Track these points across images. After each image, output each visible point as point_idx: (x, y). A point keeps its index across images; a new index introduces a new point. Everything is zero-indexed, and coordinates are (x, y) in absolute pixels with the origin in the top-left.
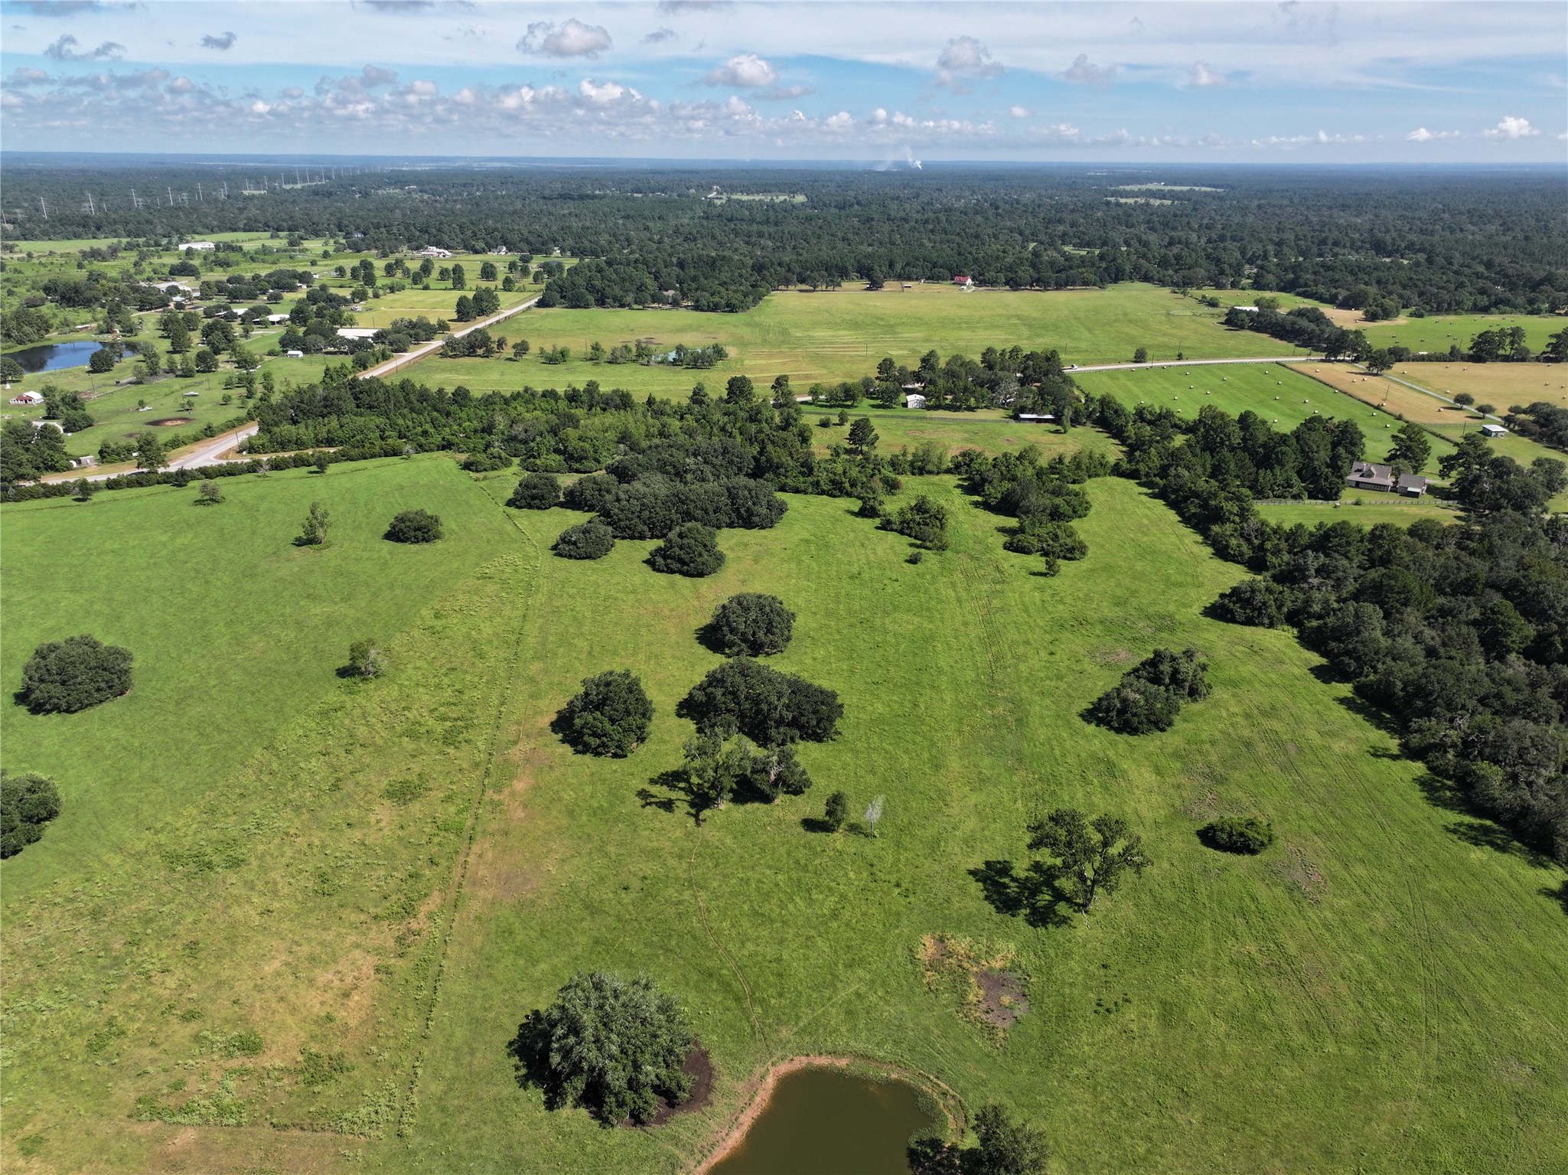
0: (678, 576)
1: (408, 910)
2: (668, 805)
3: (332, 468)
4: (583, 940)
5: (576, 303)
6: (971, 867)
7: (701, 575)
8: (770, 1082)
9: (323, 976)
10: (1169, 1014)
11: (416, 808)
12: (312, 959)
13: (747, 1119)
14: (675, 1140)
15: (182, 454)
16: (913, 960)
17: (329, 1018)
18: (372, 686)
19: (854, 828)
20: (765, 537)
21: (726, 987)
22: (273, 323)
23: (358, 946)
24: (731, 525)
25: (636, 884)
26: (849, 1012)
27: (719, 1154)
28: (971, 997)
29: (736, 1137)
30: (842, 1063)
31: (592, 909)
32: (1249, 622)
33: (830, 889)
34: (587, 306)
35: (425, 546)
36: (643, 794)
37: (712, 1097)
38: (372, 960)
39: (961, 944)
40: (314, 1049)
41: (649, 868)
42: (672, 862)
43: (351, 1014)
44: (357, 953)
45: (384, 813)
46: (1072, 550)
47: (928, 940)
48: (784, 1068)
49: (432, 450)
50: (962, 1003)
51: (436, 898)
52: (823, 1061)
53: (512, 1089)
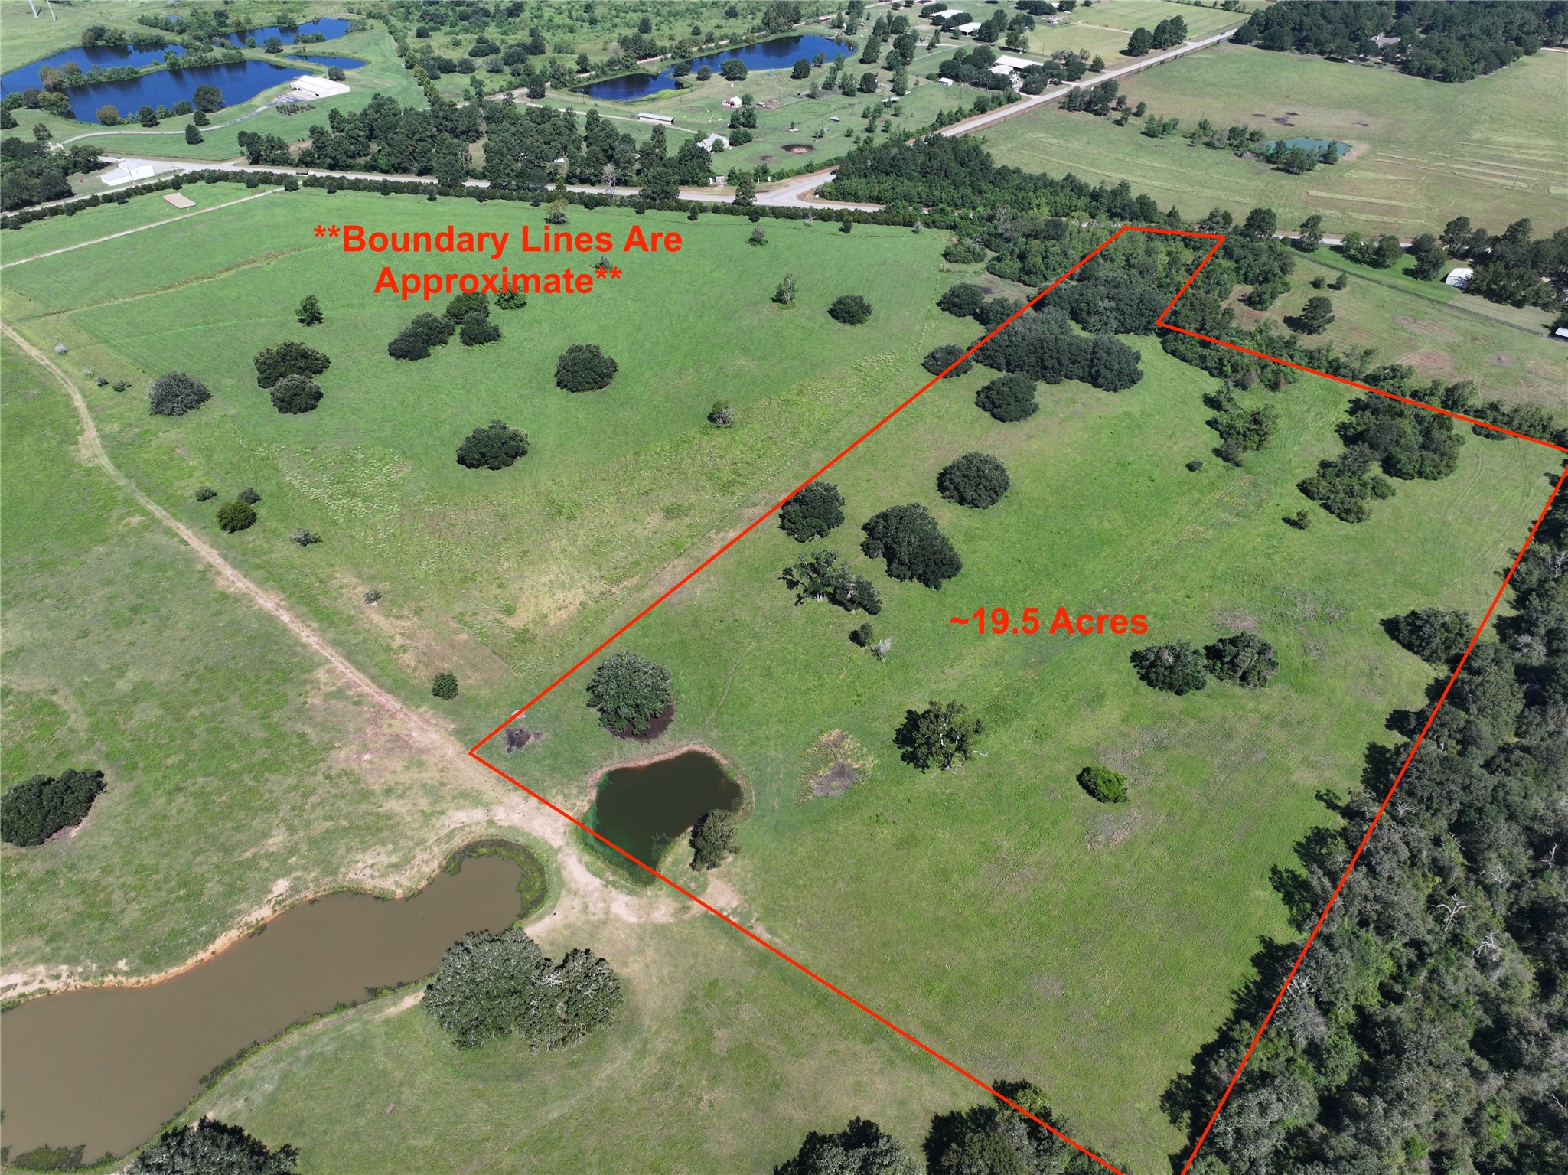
0: (988, 414)
1: (617, 581)
2: (792, 584)
3: (857, 228)
4: (676, 636)
5: (1272, 43)
6: (913, 709)
7: (1003, 420)
8: (685, 750)
9: (559, 595)
10: (909, 841)
11: (672, 523)
12: (562, 584)
13: (657, 758)
14: (620, 748)
15: (780, 186)
16: (815, 738)
17: (546, 616)
18: (718, 432)
19: (876, 653)
20: (1099, 399)
21: (713, 697)
22: (964, 33)
23: (584, 587)
24: (1082, 379)
25: (729, 621)
26: (753, 743)
27: (631, 765)
28: (820, 772)
29: (646, 762)
30: (724, 762)
31: (695, 624)
32: (1409, 647)
33: (820, 677)
34: (1281, 49)
35: (848, 327)
36: (788, 571)
37: (653, 741)
38: (583, 597)
39: (850, 744)
40: (531, 626)
41: (744, 616)
42: (759, 619)
43: (553, 619)
44: (581, 591)
45: (654, 520)
46: (1348, 511)
47: (836, 732)
48: (697, 748)
49: (941, 228)
50: (812, 772)
51: (635, 580)
52: (717, 756)
53: (583, 689)
